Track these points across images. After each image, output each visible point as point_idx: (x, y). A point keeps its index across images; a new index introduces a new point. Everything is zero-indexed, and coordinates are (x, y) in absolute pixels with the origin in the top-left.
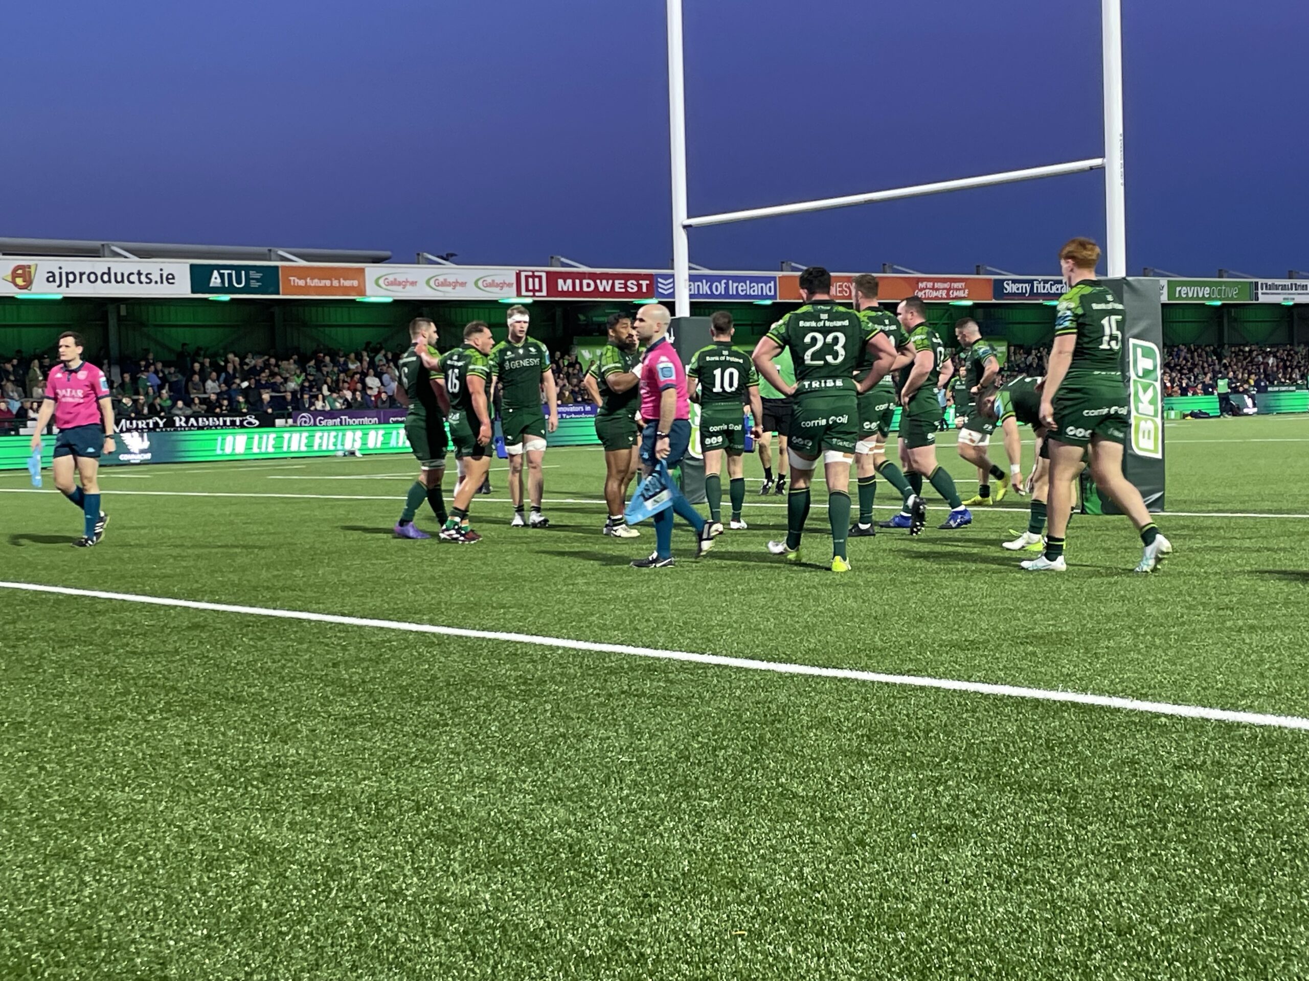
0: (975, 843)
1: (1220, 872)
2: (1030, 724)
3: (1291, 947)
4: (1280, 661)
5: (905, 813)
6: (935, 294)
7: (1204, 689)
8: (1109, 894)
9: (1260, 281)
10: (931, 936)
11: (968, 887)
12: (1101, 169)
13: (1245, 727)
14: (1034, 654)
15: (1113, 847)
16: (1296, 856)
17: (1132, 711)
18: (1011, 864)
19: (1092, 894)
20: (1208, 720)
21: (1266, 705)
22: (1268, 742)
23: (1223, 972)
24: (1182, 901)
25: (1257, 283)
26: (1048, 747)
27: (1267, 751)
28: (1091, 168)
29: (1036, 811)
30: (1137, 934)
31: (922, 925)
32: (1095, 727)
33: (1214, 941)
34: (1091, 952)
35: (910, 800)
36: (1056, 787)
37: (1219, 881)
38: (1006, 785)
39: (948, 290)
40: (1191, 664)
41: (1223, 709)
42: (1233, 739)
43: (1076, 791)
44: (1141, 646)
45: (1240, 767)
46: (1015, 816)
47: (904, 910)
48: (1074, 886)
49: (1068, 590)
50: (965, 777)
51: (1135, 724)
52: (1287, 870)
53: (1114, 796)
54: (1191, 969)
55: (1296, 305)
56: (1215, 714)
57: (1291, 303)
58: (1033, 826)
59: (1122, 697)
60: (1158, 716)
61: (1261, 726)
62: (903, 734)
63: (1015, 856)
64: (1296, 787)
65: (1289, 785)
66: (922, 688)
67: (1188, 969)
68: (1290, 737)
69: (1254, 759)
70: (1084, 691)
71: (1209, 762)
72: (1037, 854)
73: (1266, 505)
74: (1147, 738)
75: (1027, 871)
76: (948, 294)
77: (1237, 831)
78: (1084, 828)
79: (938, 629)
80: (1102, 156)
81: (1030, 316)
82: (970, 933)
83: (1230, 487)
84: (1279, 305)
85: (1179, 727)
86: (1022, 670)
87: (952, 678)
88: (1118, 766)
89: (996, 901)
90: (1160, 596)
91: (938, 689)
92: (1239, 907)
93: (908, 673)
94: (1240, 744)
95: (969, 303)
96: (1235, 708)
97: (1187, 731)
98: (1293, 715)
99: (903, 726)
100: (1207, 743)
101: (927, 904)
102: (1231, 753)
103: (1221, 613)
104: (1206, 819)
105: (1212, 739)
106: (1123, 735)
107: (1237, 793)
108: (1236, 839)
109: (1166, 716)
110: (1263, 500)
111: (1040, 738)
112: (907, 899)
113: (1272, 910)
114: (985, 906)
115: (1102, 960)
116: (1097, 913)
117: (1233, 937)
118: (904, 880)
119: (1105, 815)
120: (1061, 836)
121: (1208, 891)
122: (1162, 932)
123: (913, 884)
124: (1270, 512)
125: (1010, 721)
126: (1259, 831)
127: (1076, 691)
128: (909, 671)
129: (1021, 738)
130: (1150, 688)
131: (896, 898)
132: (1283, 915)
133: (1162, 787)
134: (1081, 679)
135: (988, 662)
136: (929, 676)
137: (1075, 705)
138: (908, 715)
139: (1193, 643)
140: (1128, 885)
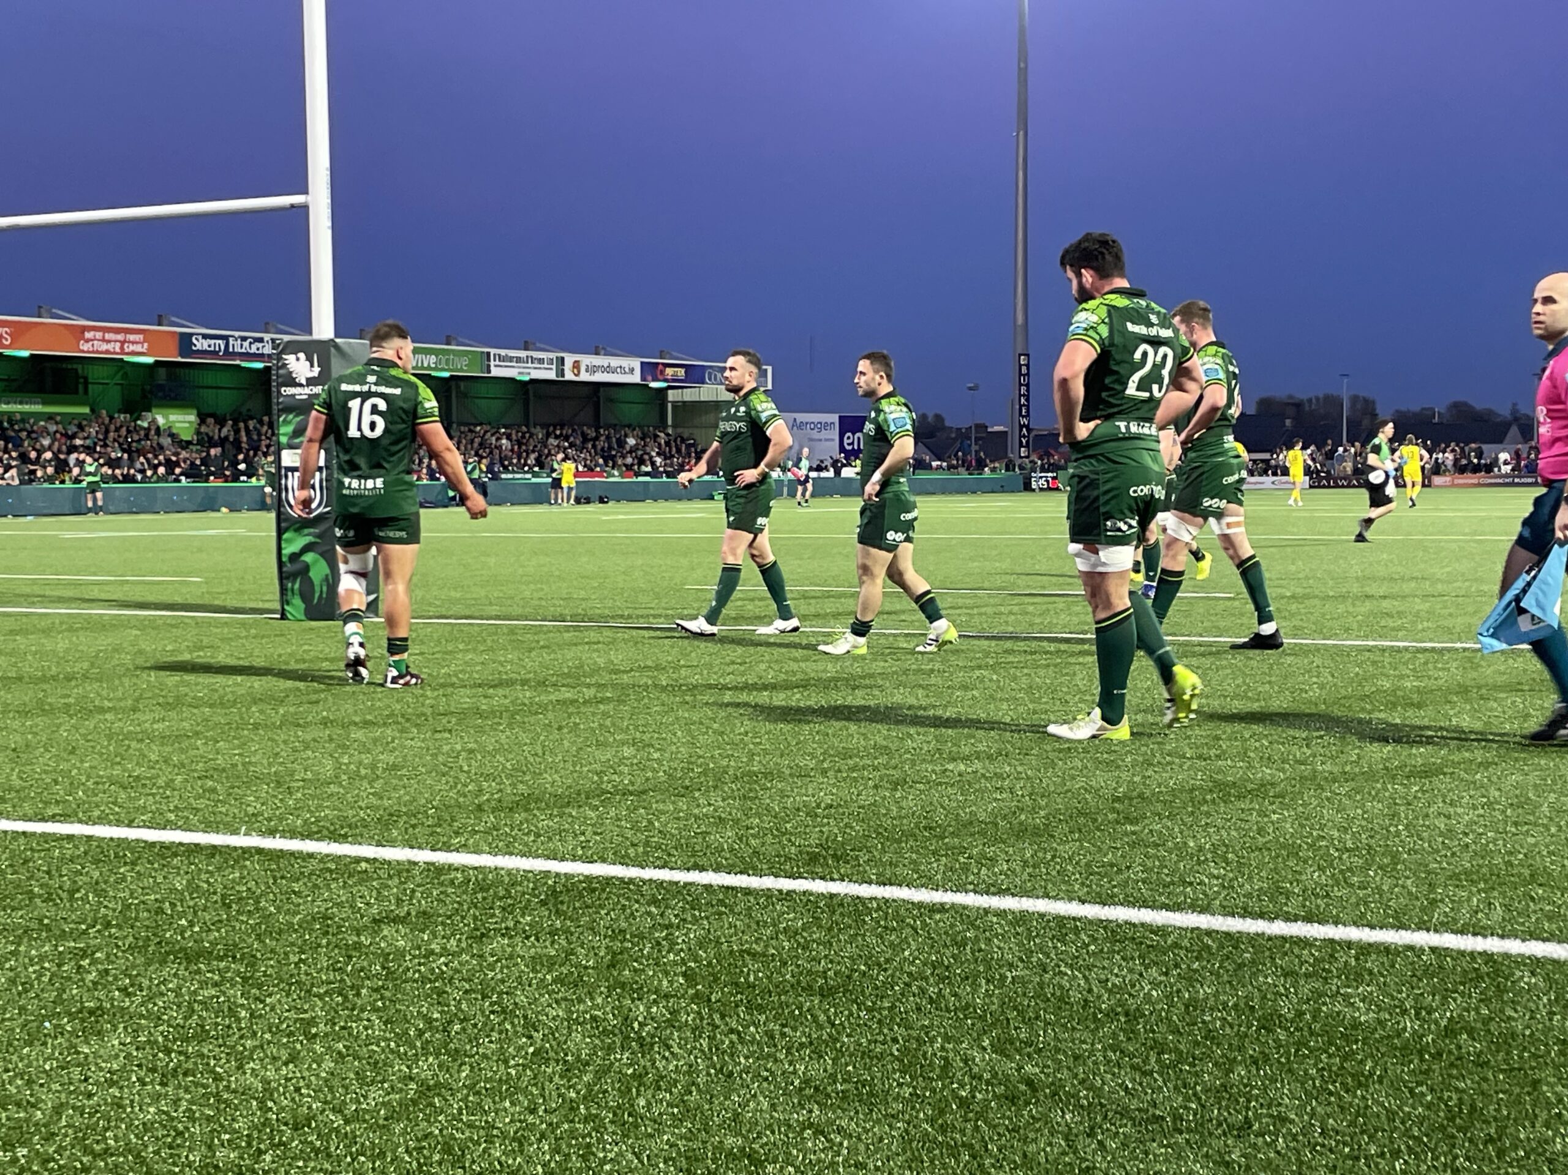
0: (125, 1028)
1: (418, 1044)
2: (204, 877)
3: (493, 1127)
4: (500, 791)
5: (37, 996)
6: (105, 347)
7: (414, 826)
8: (288, 1080)
9: (493, 351)
10: (60, 1150)
11: (112, 1083)
12: (304, 208)
13: (457, 869)
14: (213, 790)
15: (295, 1023)
16: (505, 1019)
17: (327, 855)
18: (168, 1052)
19: (266, 1082)
20: (415, 863)
21: (482, 843)
22: (482, 887)
23: (415, 1164)
24: (373, 1082)
25: (488, 354)
26: (224, 904)
27: (479, 896)
28: (292, 206)
29: (204, 984)
30: (317, 1126)
31: (49, 1137)
32: (282, 877)
33: (406, 1126)
34: (260, 1152)
35: (45, 979)
36: (231, 952)
37: (416, 1055)
38: (168, 953)
39: (123, 343)
40: (399, 798)
41: (433, 849)
42: (442, 884)
43: (254, 956)
44: (344, 777)
45: (449, 917)
46: (177, 992)
47: (27, 1120)
48: (245, 1073)
49: (261, 712)
50: (118, 947)
51: (331, 871)
52: (495, 1035)
53: (301, 960)
54: (378, 1163)
55: (533, 381)
56: (424, 856)
57: (526, 378)
58: (200, 1003)
59: (318, 840)
60: (358, 860)
61: (476, 868)
62: (40, 896)
63: (175, 1040)
64: (511, 937)
65: (503, 935)
66: (70, 838)
67: (374, 1163)
68: (506, 879)
69: (465, 907)
70: (272, 833)
71: (413, 913)
72: (202, 1035)
73: (494, 610)
74: (344, 887)
75: (188, 1058)
76: (122, 348)
77: (441, 993)
78: (262, 1002)
79: (95, 763)
80: (305, 191)
81: (223, 379)
82: (111, 1142)
83: (455, 589)
84: (512, 380)
85: (381, 873)
86: (197, 810)
87: (110, 823)
88: (306, 925)
89: (148, 1100)
90: (369, 717)
91: (90, 838)
92: (438, 1085)
93: (53, 818)
94: (450, 890)
95: (149, 360)
96: (447, 848)
97: (390, 877)
98: (511, 854)
99: (41, 886)
100: (413, 891)
101: (58, 1110)
102: (439, 900)
103: (438, 736)
104: (406, 981)
105: (418, 886)
106: (316, 886)
107: (444, 948)
108: (439, 1003)
109: (367, 860)
110: (491, 604)
111: (215, 893)
112: (33, 1106)
113: (475, 1085)
114: (132, 1107)
115: (273, 1162)
116: (270, 1104)
117: (429, 1121)
118: (30, 1083)
119: (288, 983)
120: (232, 1013)
121: (404, 1068)
122: (347, 1122)
123: (42, 1085)
124: (498, 618)
125: (178, 874)
126: (466, 992)
127: (262, 834)
128: (54, 816)
129: (191, 894)
130: (350, 826)
131: (18, 1105)
132: (487, 1090)
133: (357, 946)
134: (269, 820)
135: (155, 803)
136: (80, 821)
137: (260, 851)
138: (48, 873)
139: (404, 772)
140: (309, 1068)
